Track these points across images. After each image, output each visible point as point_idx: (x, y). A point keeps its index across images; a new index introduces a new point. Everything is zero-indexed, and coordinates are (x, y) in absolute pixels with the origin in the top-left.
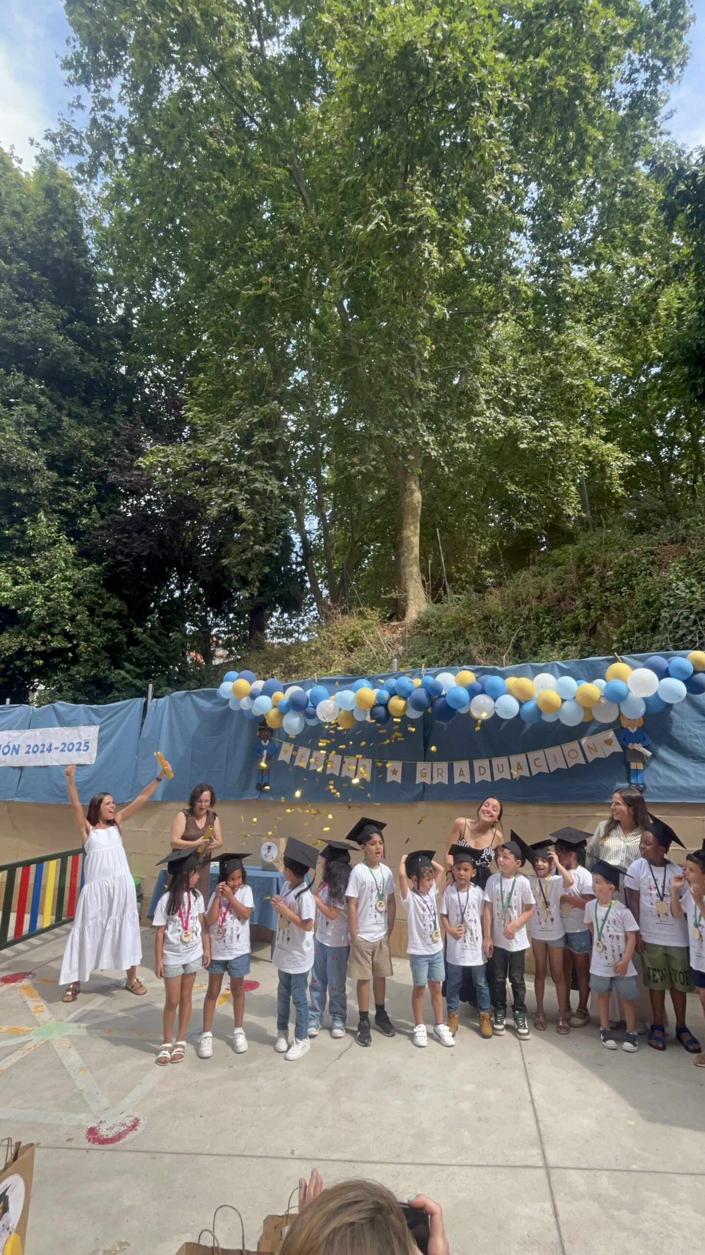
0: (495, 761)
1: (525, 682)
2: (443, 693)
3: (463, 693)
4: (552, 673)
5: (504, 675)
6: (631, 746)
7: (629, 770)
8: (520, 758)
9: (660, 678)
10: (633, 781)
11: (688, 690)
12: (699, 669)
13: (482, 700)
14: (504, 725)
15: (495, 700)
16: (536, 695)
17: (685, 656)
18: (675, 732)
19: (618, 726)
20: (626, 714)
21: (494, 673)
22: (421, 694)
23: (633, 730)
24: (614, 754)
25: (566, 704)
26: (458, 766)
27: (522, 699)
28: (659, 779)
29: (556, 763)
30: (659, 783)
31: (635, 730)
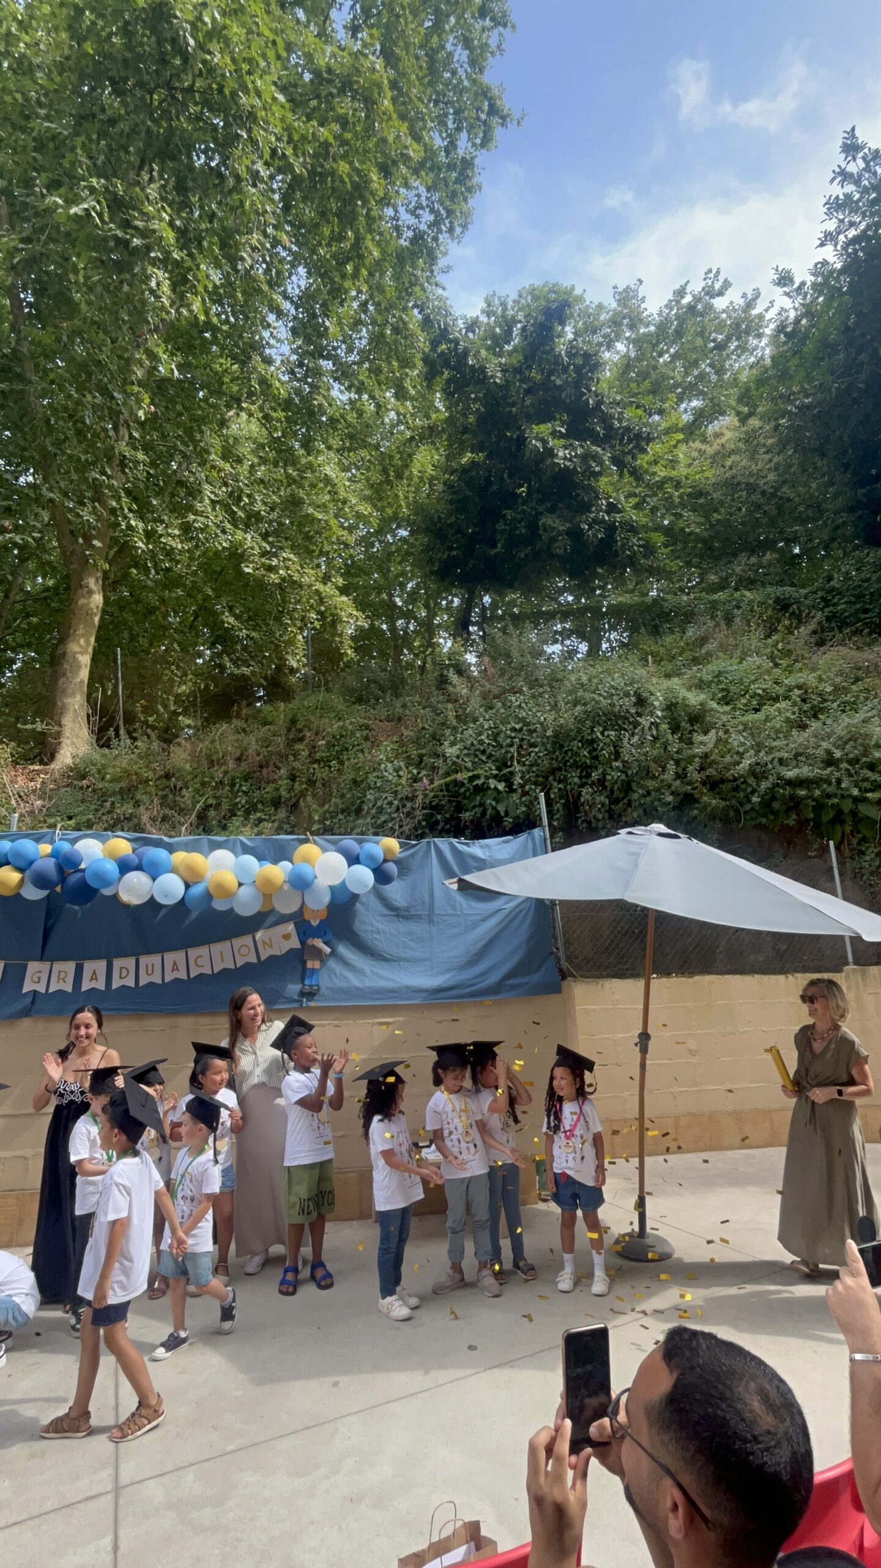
0: (144, 960)
1: (196, 858)
2: (83, 866)
3: (111, 867)
4: (233, 850)
5: (171, 849)
6: (310, 941)
7: (304, 969)
8: (178, 956)
9: (350, 865)
10: (307, 982)
11: (376, 880)
12: (389, 857)
13: (136, 878)
14: (163, 912)
15: (154, 879)
16: (209, 875)
17: (377, 843)
18: (359, 927)
19: (299, 919)
20: (311, 904)
21: (158, 844)
22: (50, 865)
23: (315, 923)
24: (291, 951)
25: (243, 888)
26: (89, 966)
27: (189, 879)
28: (334, 979)
29: (223, 961)
30: (335, 984)
31: (317, 923)
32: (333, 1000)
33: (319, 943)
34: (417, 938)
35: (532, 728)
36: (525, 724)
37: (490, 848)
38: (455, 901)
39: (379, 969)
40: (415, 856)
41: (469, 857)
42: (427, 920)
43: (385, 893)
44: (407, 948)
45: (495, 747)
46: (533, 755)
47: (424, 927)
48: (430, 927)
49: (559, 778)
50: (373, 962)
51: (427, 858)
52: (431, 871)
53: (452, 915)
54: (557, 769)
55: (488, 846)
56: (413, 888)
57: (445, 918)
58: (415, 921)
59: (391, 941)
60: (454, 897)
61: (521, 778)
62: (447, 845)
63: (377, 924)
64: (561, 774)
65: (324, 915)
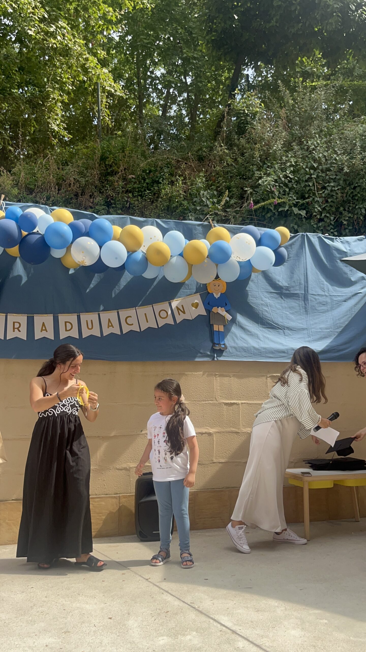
0: (85, 317)
1: (134, 230)
2: (37, 229)
3: (66, 231)
7: (212, 332)
8: (112, 315)
9: (258, 246)
10: (215, 341)
12: (283, 242)
13: (86, 243)
15: (101, 244)
23: (217, 296)
24: (200, 317)
26: (39, 320)
27: (132, 247)
28: (236, 340)
29: (147, 322)
30: (237, 344)
31: (219, 295)
32: (237, 356)
33: (221, 311)
34: (296, 312)
35: (326, 166)
36: (320, 164)
37: (349, 244)
38: (323, 284)
39: (269, 334)
40: (293, 246)
41: (334, 250)
42: (303, 298)
43: (270, 275)
44: (289, 319)
45: (297, 182)
46: (329, 188)
47: (301, 304)
48: (305, 304)
49: (349, 208)
50: (264, 329)
51: (302, 249)
52: (306, 259)
53: (322, 295)
54: (346, 202)
55: (347, 242)
56: (292, 272)
57: (317, 297)
58: (294, 299)
59: (276, 313)
60: (323, 281)
61: (320, 206)
62: (317, 239)
63: (265, 299)
64: (350, 206)
65: (223, 289)
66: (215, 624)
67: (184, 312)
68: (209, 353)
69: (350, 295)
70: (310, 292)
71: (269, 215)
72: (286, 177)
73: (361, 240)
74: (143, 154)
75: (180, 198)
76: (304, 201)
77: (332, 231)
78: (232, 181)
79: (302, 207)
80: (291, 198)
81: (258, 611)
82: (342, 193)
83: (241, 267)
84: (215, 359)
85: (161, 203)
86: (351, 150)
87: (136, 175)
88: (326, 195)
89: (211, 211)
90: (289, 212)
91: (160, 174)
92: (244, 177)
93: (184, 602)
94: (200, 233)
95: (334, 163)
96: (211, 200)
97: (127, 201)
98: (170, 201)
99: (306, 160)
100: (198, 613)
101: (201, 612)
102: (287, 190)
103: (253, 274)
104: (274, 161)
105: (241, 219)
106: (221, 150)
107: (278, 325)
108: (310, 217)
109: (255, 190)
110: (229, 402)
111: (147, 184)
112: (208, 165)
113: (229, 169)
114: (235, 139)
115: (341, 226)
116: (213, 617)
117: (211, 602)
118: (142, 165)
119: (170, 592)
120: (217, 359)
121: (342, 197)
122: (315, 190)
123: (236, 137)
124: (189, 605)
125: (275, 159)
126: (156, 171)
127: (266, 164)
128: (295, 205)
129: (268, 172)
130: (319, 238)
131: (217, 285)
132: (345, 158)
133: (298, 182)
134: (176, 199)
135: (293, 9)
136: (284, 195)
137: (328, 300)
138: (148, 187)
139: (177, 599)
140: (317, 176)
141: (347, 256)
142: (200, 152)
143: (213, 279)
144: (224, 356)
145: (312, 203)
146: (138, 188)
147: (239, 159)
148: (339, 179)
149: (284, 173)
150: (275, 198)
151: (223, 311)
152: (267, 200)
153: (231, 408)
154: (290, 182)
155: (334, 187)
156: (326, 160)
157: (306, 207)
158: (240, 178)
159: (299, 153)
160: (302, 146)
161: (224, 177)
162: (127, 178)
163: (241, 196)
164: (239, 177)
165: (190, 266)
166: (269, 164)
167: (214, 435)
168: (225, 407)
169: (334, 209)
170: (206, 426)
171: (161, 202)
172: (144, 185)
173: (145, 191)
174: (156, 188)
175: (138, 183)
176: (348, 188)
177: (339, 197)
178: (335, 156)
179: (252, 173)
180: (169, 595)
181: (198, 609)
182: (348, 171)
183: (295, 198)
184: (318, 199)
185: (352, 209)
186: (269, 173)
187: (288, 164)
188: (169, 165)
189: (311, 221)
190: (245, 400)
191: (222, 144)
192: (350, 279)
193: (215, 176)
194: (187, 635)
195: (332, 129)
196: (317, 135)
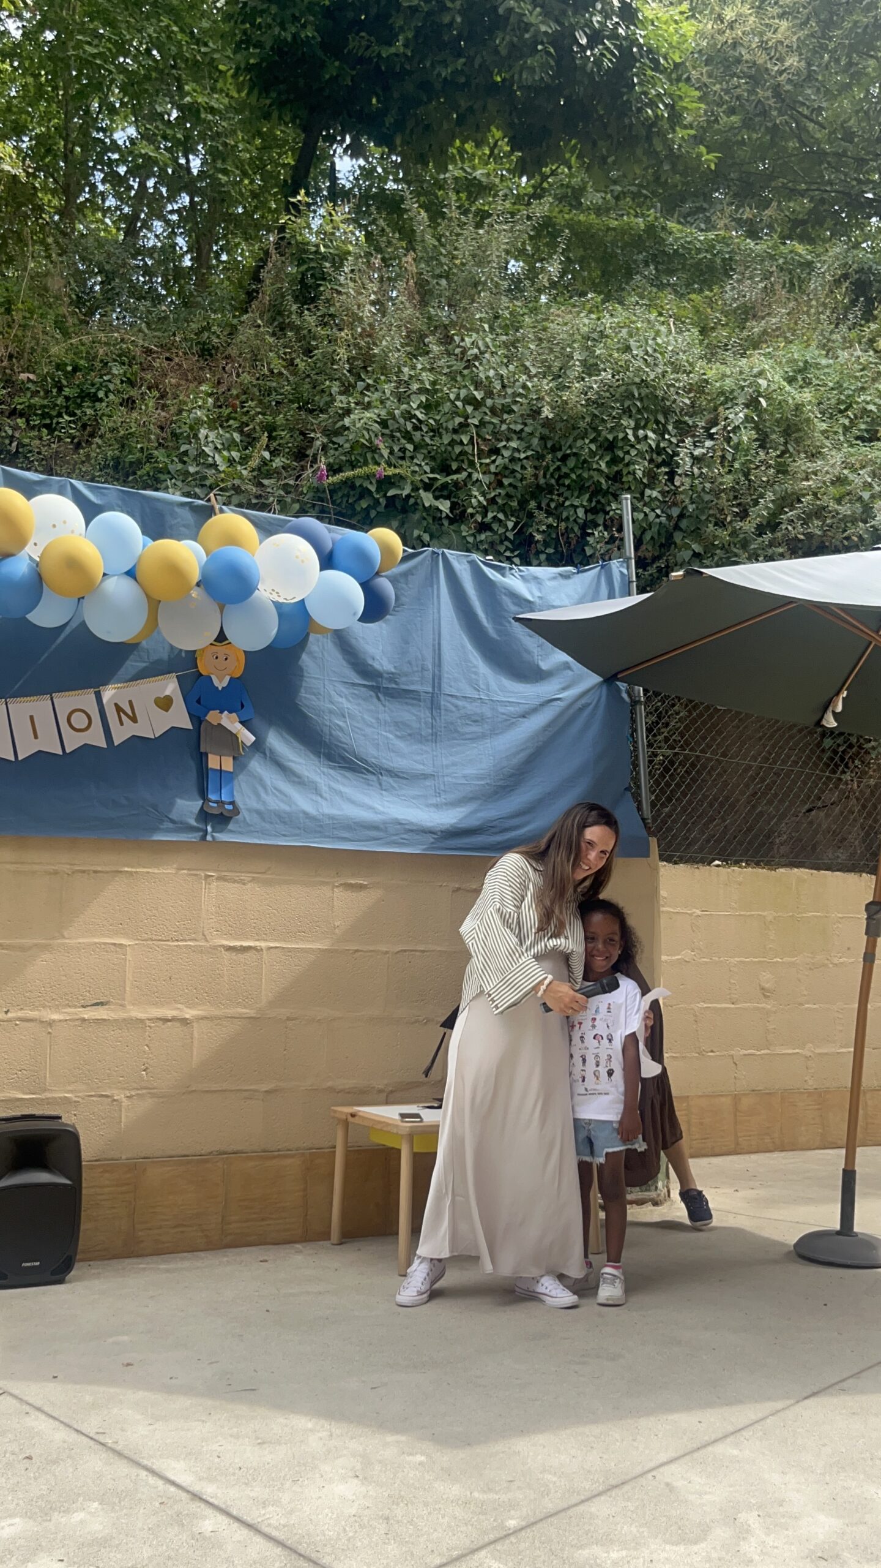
1: (15, 499)
7: (203, 772)
9: (323, 568)
10: (211, 795)
12: (386, 566)
16: (37, 542)
18: (306, 698)
23: (220, 683)
24: (174, 732)
28: (263, 795)
29: (36, 737)
30: (264, 803)
31: (225, 683)
32: (264, 833)
33: (230, 722)
34: (410, 735)
35: (503, 402)
36: (489, 394)
37: (539, 583)
38: (476, 673)
39: (344, 785)
40: (410, 578)
41: (505, 594)
42: (429, 705)
43: (353, 642)
44: (393, 752)
45: (433, 431)
46: (507, 453)
47: (422, 716)
48: (433, 717)
49: (548, 505)
50: (332, 772)
51: (432, 586)
52: (439, 612)
53: (473, 700)
54: (544, 490)
55: (536, 578)
56: (405, 639)
57: (460, 703)
58: (406, 703)
59: (364, 735)
60: (475, 667)
61: (483, 494)
62: (467, 566)
63: (340, 700)
64: (552, 500)
65: (237, 668)
66: (152, 1480)
67: (134, 719)
68: (193, 822)
69: (537, 702)
70: (446, 689)
71: (364, 504)
72: (409, 416)
73: (566, 577)
74: (60, 324)
75: (149, 440)
76: (448, 479)
77: (508, 554)
78: (280, 413)
79: (442, 492)
80: (417, 469)
81: (263, 1443)
82: (536, 468)
83: (281, 615)
84: (209, 838)
85: (100, 450)
86: (561, 369)
87: (38, 375)
88: (499, 469)
89: (223, 480)
90: (412, 501)
91: (101, 377)
92: (308, 407)
93: (77, 1431)
94: (184, 526)
95: (520, 395)
96: (225, 453)
97: (12, 438)
98: (123, 446)
99: (456, 381)
100: (111, 1455)
101: (120, 1454)
102: (410, 447)
103: (312, 637)
104: (382, 374)
105: (297, 506)
106: (256, 335)
107: (366, 762)
108: (459, 516)
109: (334, 439)
110: (238, 943)
111: (67, 398)
112: (224, 368)
113: (274, 384)
114: (291, 313)
115: (530, 546)
116: (150, 1464)
117: (151, 1427)
118: (54, 350)
119: (46, 1409)
120: (213, 837)
121: (536, 476)
122: (473, 455)
123: (295, 307)
124: (91, 1438)
125: (384, 370)
126: (92, 369)
127: (363, 380)
128: (427, 487)
129: (367, 399)
130: (472, 563)
131: (222, 657)
132: (546, 385)
133: (436, 432)
134: (137, 442)
135: (446, 20)
136: (403, 458)
137: (486, 711)
138: (67, 407)
139: (62, 1427)
140: (480, 421)
141: (532, 611)
142: (206, 334)
143: (212, 640)
144: (231, 831)
145: (466, 485)
146: (43, 407)
147: (297, 361)
148: (532, 434)
149: (404, 406)
150: (378, 464)
151: (233, 723)
152: (361, 467)
153: (241, 957)
154: (416, 428)
155: (517, 450)
156: (504, 387)
157: (451, 492)
158: (299, 408)
159: (441, 363)
160: (450, 347)
161: (260, 402)
162: (14, 379)
163: (300, 452)
164: (296, 405)
165: (154, 604)
166: (370, 382)
167: (195, 1025)
168: (227, 955)
169: (515, 504)
170: (176, 1002)
171: (99, 447)
172: (59, 402)
173: (60, 415)
174: (89, 411)
175: (42, 393)
176: (550, 456)
177: (528, 477)
178: (524, 377)
179: (328, 399)
180: (43, 1417)
181: (114, 1446)
182: (551, 416)
183: (427, 469)
184: (481, 476)
185: (556, 508)
186: (369, 403)
187: (415, 386)
188: (125, 358)
189: (463, 527)
190: (276, 940)
191: (259, 322)
192: (538, 666)
193: (237, 396)
194: (76, 1511)
195: (522, 315)
196: (486, 326)
